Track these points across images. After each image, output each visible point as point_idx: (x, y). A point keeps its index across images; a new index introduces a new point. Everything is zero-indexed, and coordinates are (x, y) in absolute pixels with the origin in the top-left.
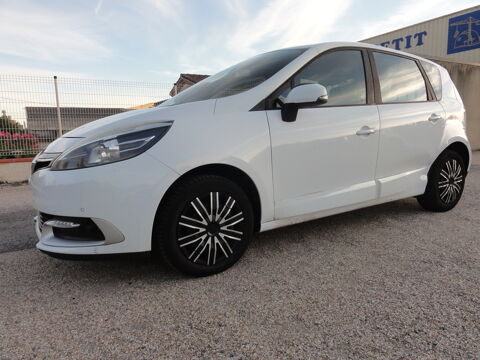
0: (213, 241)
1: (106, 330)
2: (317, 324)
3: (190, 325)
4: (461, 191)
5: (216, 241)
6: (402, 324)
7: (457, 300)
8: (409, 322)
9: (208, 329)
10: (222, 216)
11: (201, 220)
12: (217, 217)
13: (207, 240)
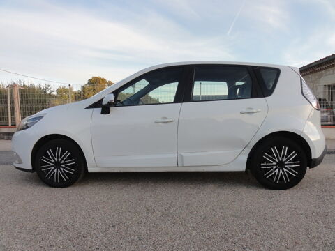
12: (60, 160)
13: (54, 169)
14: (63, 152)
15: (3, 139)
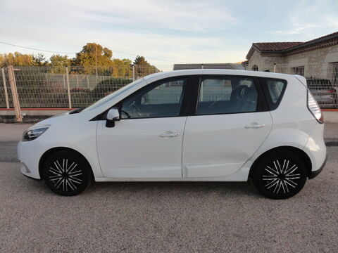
5: (67, 181)
12: (67, 171)
13: (62, 180)
14: (70, 163)
15: (3, 122)
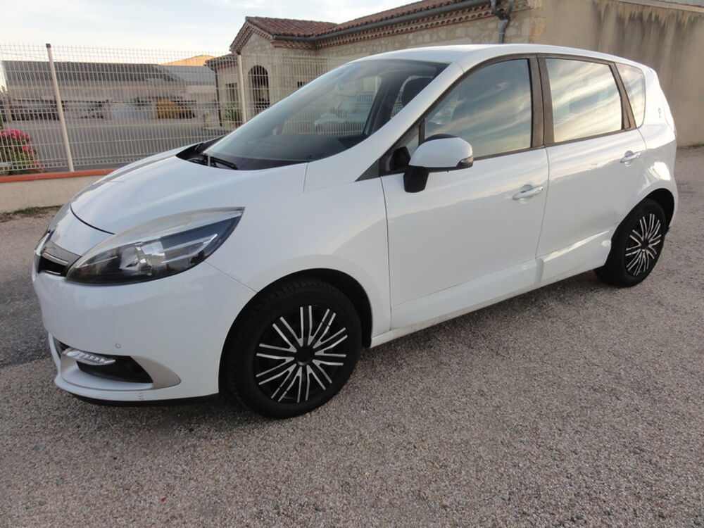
0: (304, 371)
1: (164, 518)
2: (445, 507)
3: (277, 508)
4: (657, 257)
5: (309, 370)
6: (556, 505)
7: (631, 462)
8: (566, 501)
9: (302, 517)
10: (317, 339)
11: (288, 347)
12: (310, 340)
13: (295, 371)
